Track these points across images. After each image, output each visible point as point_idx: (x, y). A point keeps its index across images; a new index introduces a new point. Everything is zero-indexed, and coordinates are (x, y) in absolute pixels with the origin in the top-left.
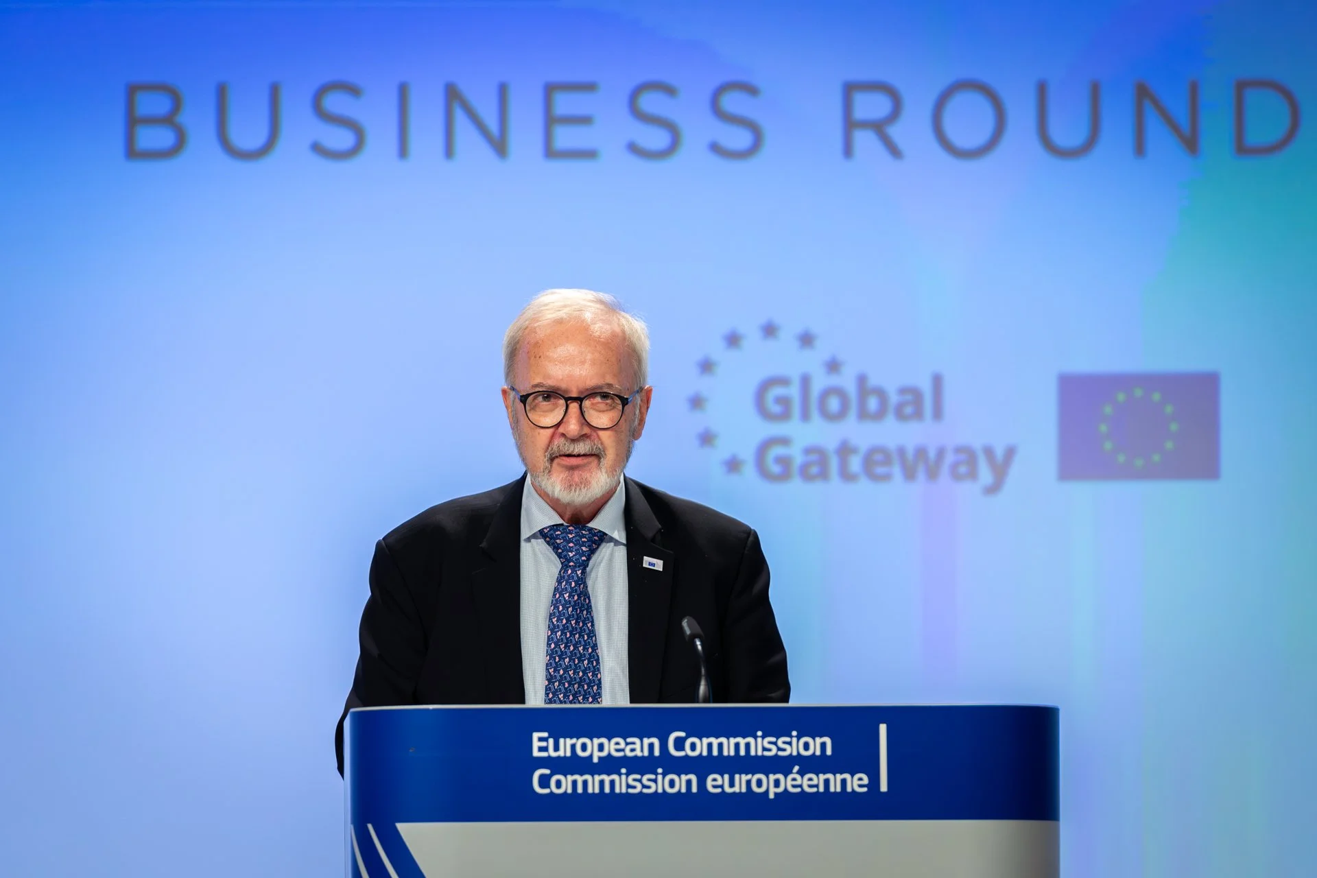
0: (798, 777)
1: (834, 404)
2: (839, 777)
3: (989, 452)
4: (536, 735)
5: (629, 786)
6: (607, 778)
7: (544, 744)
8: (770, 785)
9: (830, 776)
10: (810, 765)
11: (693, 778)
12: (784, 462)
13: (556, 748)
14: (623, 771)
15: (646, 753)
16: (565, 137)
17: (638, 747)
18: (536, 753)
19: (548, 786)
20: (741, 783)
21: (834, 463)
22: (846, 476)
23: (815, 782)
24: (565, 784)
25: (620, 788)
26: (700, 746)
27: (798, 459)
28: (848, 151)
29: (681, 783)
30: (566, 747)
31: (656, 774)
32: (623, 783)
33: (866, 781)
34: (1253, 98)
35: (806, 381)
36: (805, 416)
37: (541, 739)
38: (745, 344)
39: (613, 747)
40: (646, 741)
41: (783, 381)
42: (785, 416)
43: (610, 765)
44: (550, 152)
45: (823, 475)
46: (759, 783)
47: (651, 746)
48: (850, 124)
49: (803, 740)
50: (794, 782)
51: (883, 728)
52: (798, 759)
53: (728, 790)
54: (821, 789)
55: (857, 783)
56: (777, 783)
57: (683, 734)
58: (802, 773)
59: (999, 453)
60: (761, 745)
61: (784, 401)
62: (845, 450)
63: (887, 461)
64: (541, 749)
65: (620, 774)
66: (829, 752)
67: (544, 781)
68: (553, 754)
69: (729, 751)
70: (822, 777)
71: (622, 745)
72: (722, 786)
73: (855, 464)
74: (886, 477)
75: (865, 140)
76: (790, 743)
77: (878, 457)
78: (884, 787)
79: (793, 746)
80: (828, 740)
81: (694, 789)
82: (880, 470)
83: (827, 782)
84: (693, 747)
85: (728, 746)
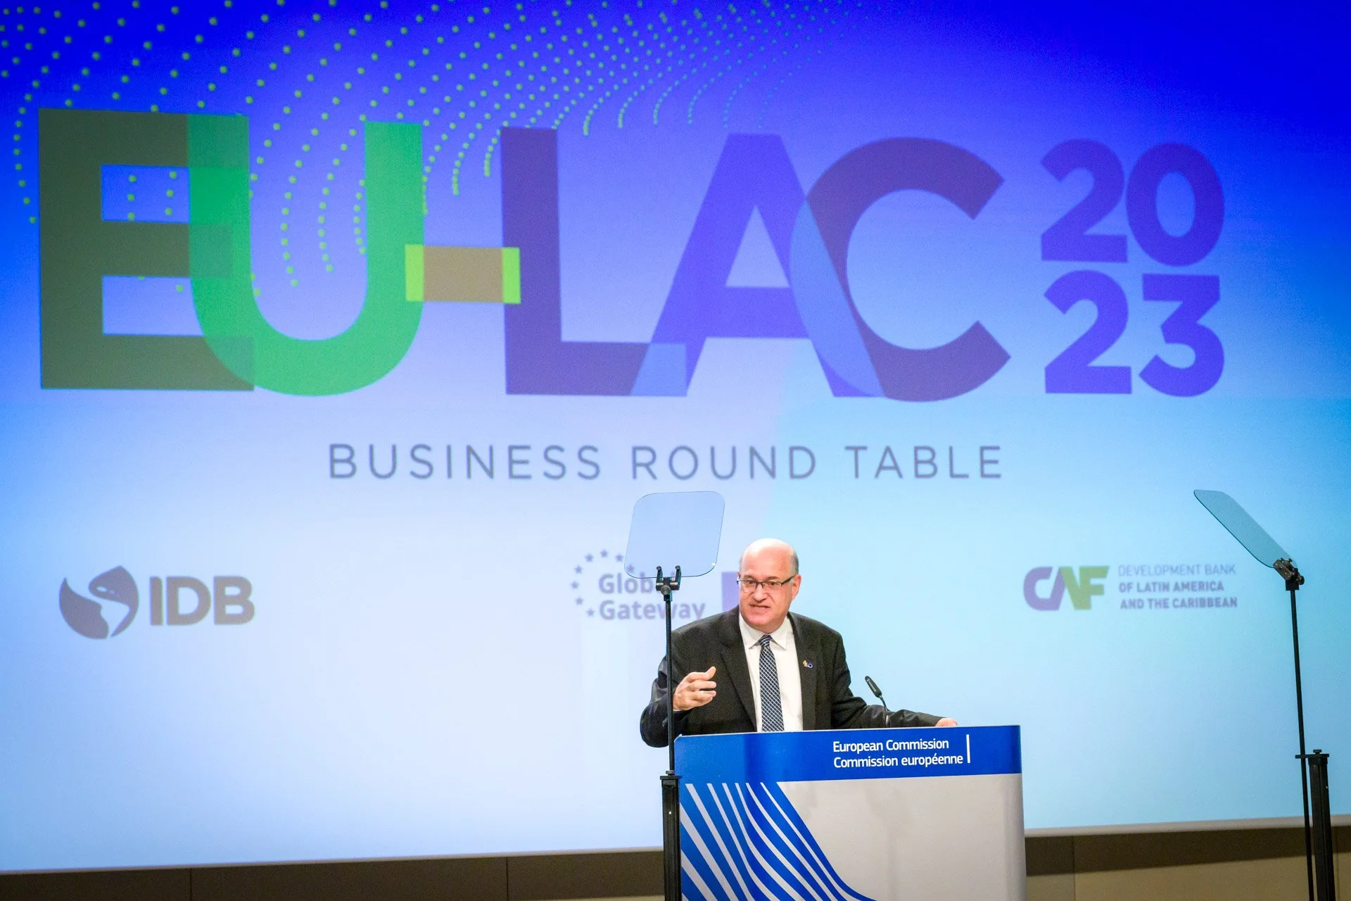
0: (936, 758)
1: (631, 586)
2: (952, 757)
3: (695, 606)
4: (835, 743)
5: (871, 764)
6: (863, 761)
7: (838, 746)
8: (926, 761)
9: (948, 757)
10: (941, 753)
11: (896, 759)
12: (612, 611)
13: (843, 748)
14: (869, 757)
15: (878, 749)
16: (518, 469)
17: (875, 747)
18: (835, 751)
19: (840, 765)
20: (915, 761)
21: (632, 610)
22: (638, 617)
23: (943, 760)
24: (847, 763)
25: (868, 765)
26: (898, 746)
27: (617, 610)
28: (635, 476)
29: (892, 762)
30: (846, 747)
31: (882, 758)
32: (869, 762)
33: (962, 759)
34: (796, 453)
35: (619, 576)
36: (620, 591)
37: (837, 744)
38: (594, 560)
39: (865, 747)
40: (878, 744)
41: (610, 576)
42: (611, 591)
43: (864, 755)
44: (512, 476)
45: (628, 617)
46: (922, 761)
47: (880, 746)
48: (635, 465)
49: (938, 742)
50: (934, 760)
51: (968, 736)
52: (936, 750)
53: (910, 764)
54: (945, 763)
55: (958, 760)
56: (928, 761)
57: (891, 741)
58: (938, 756)
59: (699, 607)
60: (921, 745)
61: (611, 585)
62: (636, 606)
63: (653, 611)
64: (837, 749)
65: (868, 759)
66: (948, 747)
67: (839, 763)
68: (841, 750)
69: (910, 747)
70: (945, 758)
71: (868, 746)
72: (907, 763)
73: (640, 611)
74: (652, 617)
75: (641, 471)
76: (933, 744)
77: (650, 609)
78: (969, 761)
79: (934, 745)
80: (947, 742)
81: (897, 764)
82: (650, 614)
83: (947, 759)
84: (896, 746)
85: (910, 745)
